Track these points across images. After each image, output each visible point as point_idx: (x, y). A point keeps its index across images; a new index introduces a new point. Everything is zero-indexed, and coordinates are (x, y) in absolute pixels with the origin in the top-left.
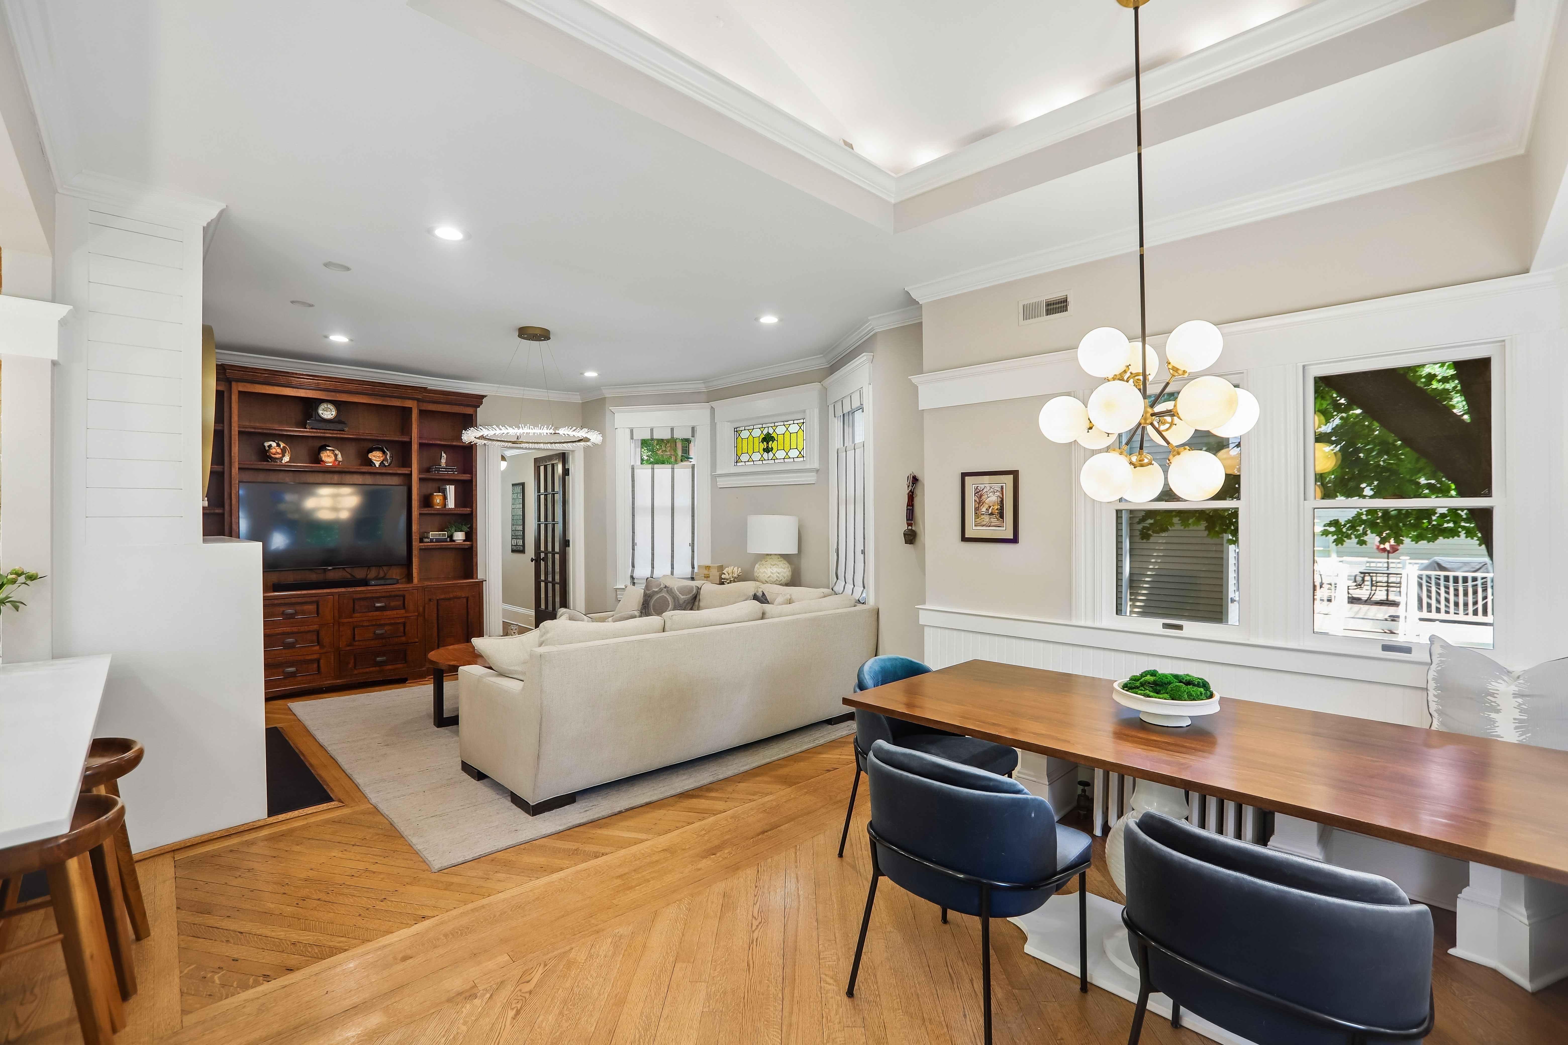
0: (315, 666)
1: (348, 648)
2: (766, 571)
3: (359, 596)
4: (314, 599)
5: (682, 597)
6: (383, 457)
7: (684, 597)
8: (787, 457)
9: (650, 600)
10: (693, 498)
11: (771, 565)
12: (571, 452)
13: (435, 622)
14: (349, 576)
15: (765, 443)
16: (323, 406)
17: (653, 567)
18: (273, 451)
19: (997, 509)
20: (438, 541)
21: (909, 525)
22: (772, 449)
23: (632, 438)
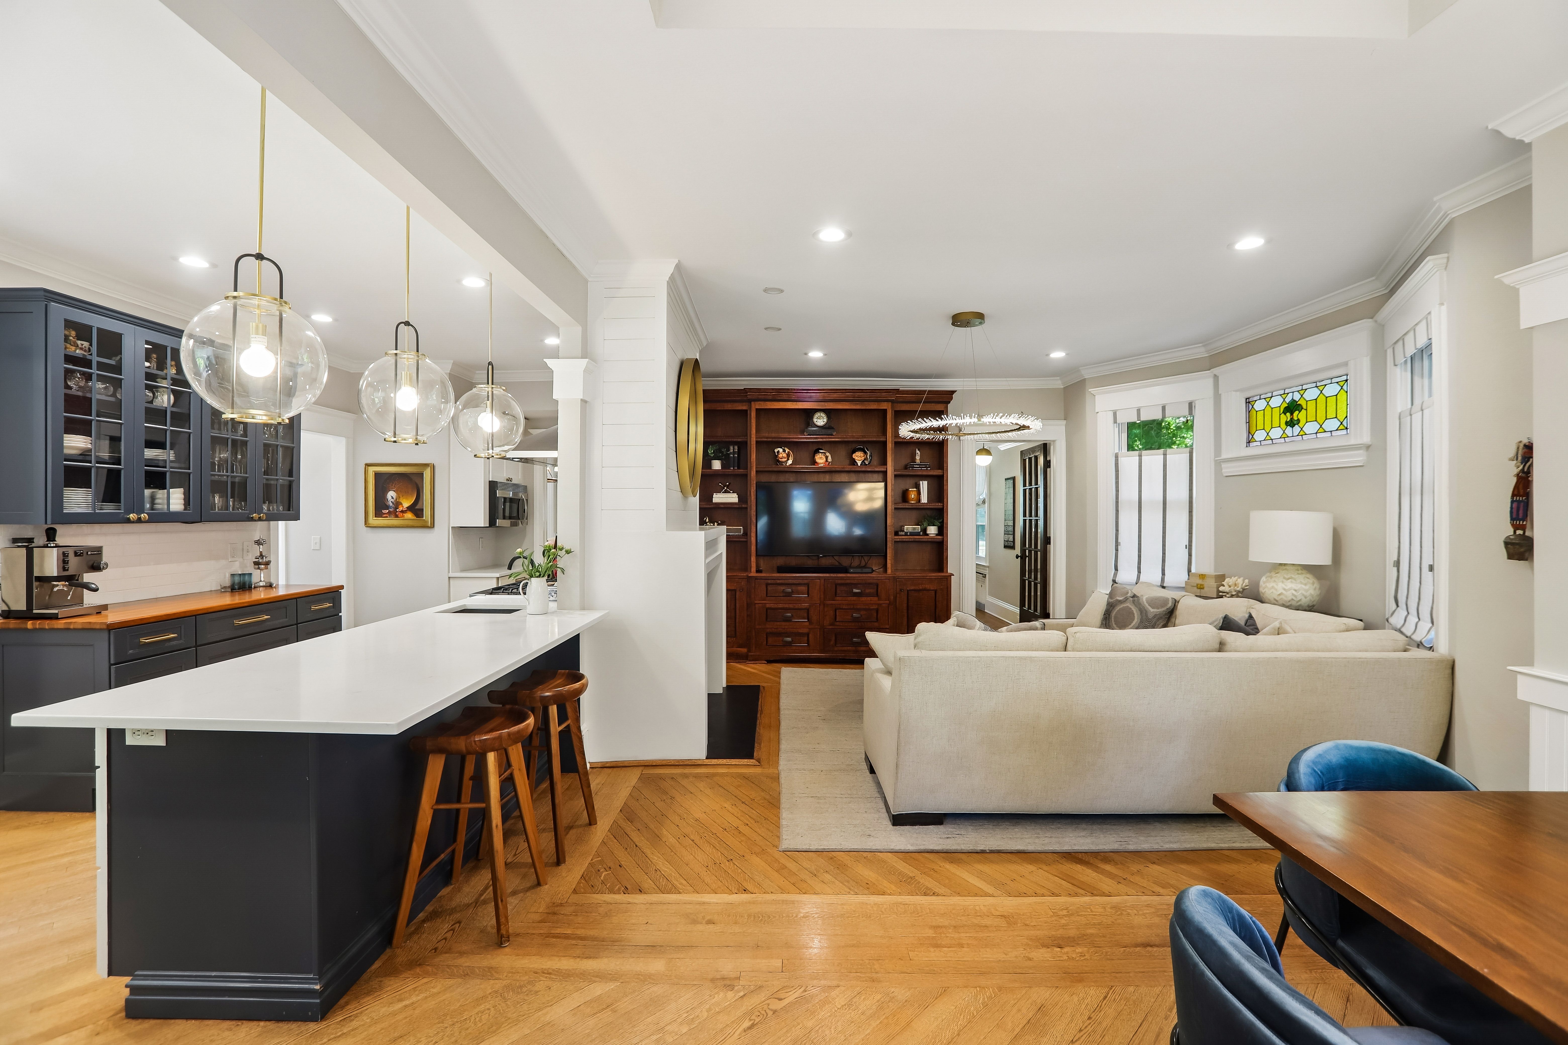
0: (806, 638)
1: (831, 627)
2: (1276, 586)
3: (840, 582)
4: (806, 581)
5: (1152, 610)
6: (864, 456)
7: (1155, 610)
8: (1321, 430)
9: (1112, 610)
10: (1191, 490)
11: (1284, 578)
12: (1052, 443)
13: (905, 611)
14: (837, 564)
15: (1288, 414)
16: (817, 415)
17: (1139, 572)
18: (780, 456)
20: (912, 534)
21: (1516, 528)
22: (1298, 421)
23: (1115, 422)
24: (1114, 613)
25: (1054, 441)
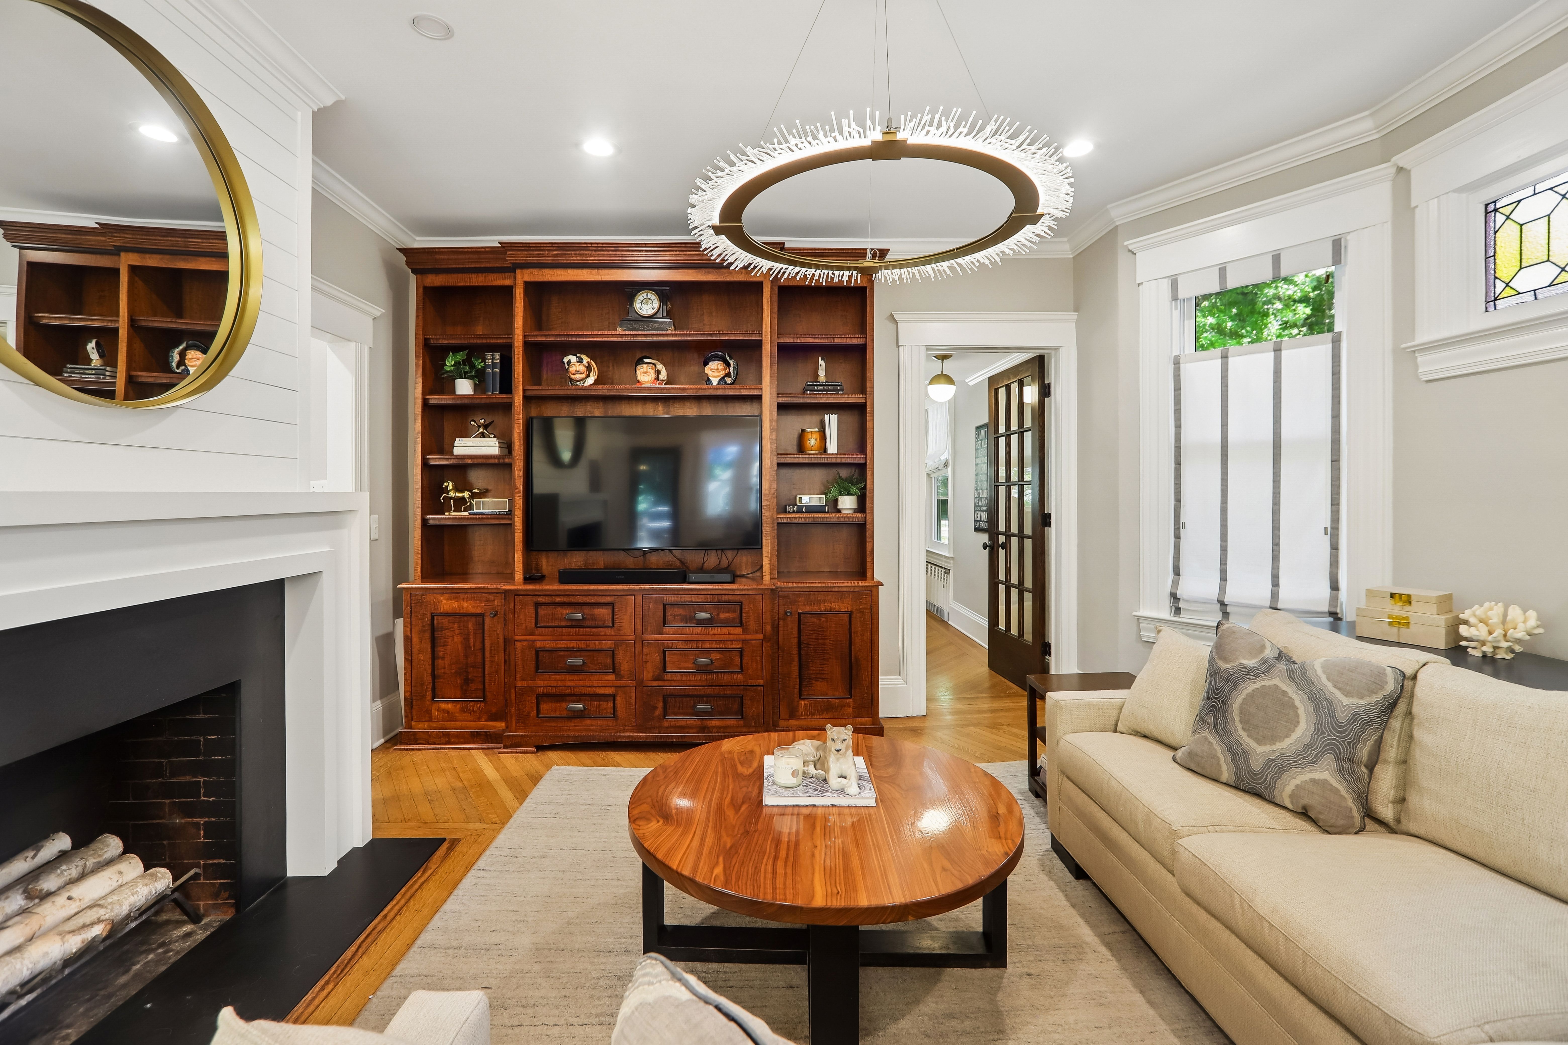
0: (611, 704)
1: (655, 683)
3: (672, 599)
4: (608, 599)
5: (1346, 701)
6: (723, 369)
7: (1354, 701)
12: (1053, 353)
13: (795, 651)
16: (640, 297)
17: (1224, 578)
18: (573, 369)
20: (811, 509)
23: (1175, 298)
24: (1240, 699)
25: (1057, 349)
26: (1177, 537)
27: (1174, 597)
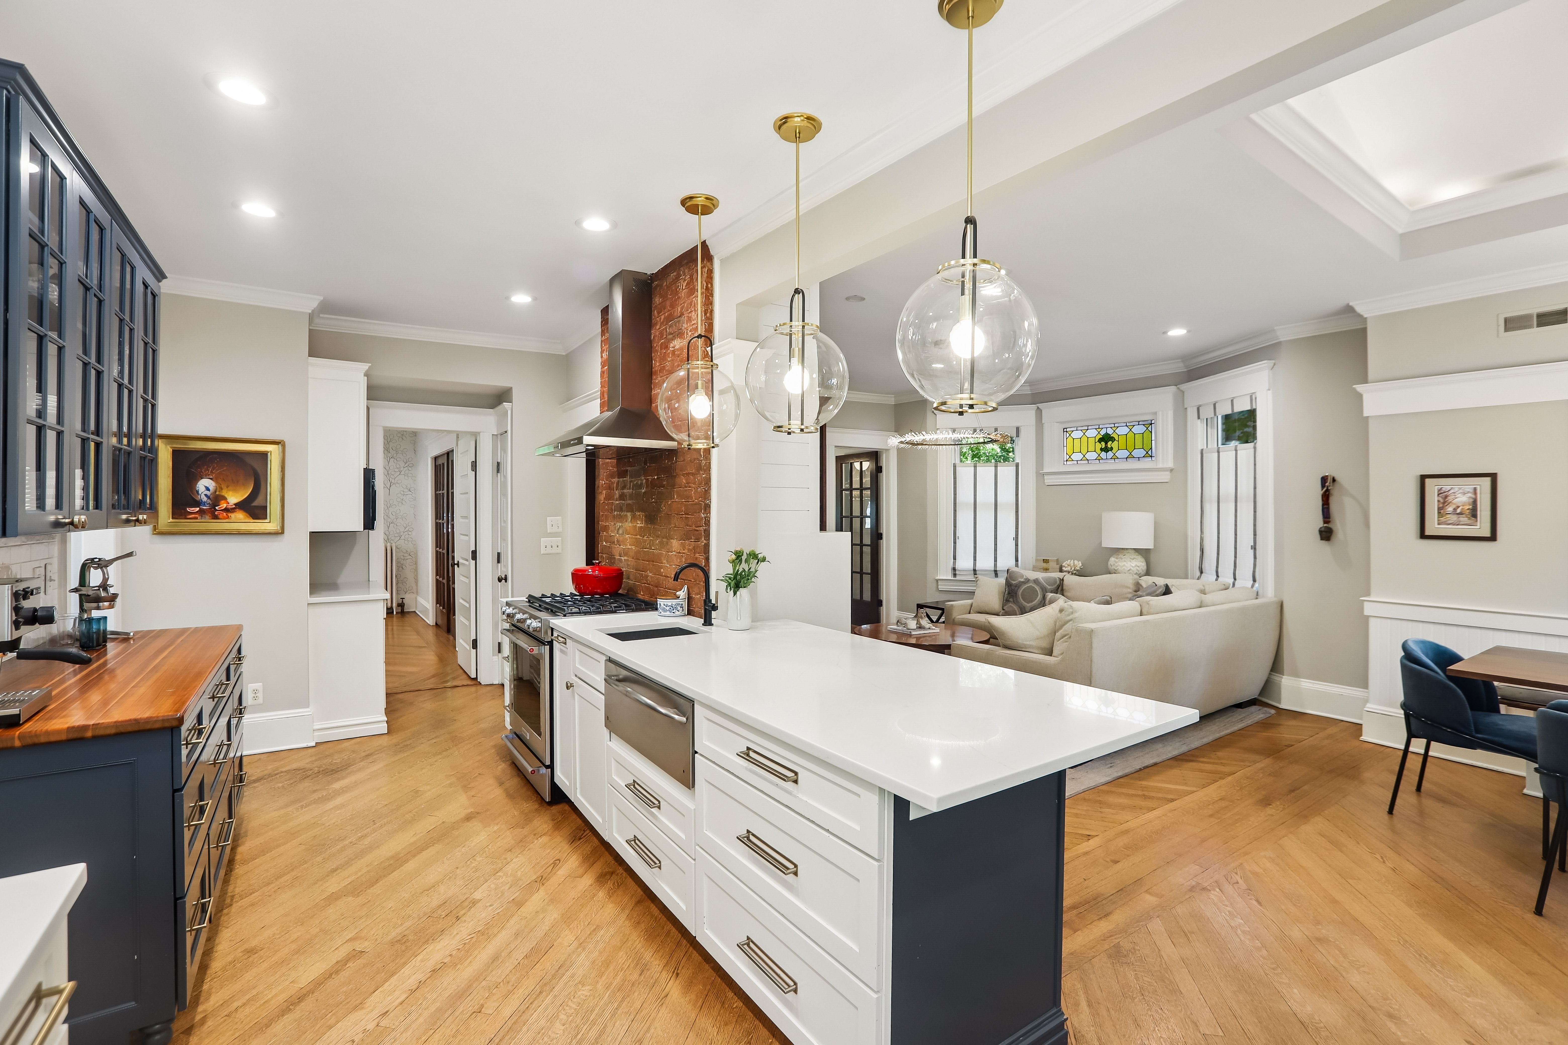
2: (1126, 564)
5: (1049, 587)
8: (1130, 456)
10: (1017, 495)
11: (1131, 558)
12: (884, 451)
15: (1103, 443)
17: (975, 560)
19: (1468, 509)
21: (1325, 522)
22: (1112, 449)
24: (1021, 591)
25: (887, 450)
26: (955, 543)
27: (954, 569)
